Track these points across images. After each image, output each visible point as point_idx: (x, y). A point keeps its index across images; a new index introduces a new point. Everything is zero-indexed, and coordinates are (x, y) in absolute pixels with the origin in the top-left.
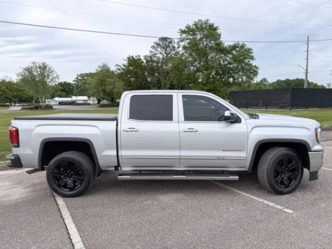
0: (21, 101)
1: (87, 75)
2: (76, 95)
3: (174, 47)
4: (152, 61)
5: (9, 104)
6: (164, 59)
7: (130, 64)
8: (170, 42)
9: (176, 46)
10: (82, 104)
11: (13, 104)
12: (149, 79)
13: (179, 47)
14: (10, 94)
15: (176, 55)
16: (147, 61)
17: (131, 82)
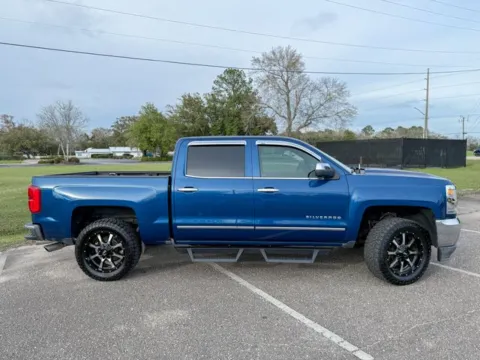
0: (42, 152)
1: (130, 119)
2: (114, 146)
3: (244, 82)
4: (215, 100)
5: (26, 156)
6: (230, 97)
7: (185, 105)
8: (239, 75)
9: (247, 80)
10: (121, 158)
11: (31, 156)
12: (210, 125)
13: (251, 82)
14: (28, 143)
15: (246, 92)
16: (209, 101)
17: (186, 128)
